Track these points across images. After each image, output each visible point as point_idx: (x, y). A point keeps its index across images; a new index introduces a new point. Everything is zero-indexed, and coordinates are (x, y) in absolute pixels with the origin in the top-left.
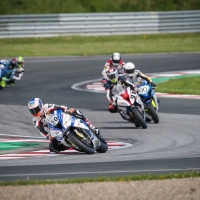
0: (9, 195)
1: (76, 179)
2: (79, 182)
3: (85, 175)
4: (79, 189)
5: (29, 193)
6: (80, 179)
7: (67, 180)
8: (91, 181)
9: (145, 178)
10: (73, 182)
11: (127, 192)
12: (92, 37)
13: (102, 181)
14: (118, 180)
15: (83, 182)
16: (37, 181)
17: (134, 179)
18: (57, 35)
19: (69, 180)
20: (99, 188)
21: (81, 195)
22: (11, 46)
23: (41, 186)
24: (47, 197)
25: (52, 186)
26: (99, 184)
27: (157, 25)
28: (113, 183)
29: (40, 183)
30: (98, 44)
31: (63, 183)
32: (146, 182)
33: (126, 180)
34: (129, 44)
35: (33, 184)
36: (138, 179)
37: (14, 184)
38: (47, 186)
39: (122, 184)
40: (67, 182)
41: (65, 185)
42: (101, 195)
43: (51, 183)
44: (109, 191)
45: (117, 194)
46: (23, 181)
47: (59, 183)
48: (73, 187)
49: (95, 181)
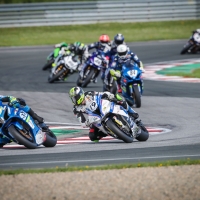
0: (47, 182)
1: (114, 165)
2: (117, 168)
3: (124, 161)
4: (118, 175)
5: (68, 180)
6: (119, 165)
7: (106, 166)
8: (129, 167)
9: (184, 163)
10: (112, 168)
11: (166, 177)
12: (130, 24)
13: (141, 166)
14: (157, 165)
15: (122, 168)
16: (76, 168)
17: (172, 164)
18: (95, 22)
19: (108, 166)
20: (138, 174)
21: (120, 180)
22: (49, 34)
23: (80, 173)
24: (86, 183)
25: (90, 172)
26: (138, 170)
27: (194, 10)
28: (152, 168)
29: (79, 170)
30: (136, 31)
31: (102, 169)
32: (185, 167)
33: (165, 165)
34: (167, 30)
35: (72, 170)
36: (177, 164)
37: (52, 171)
38: (86, 172)
39: (161, 170)
40: (106, 169)
41: (104, 171)
42: (140, 181)
43: (90, 169)
44: (148, 176)
45: (156, 179)
46: (62, 168)
47: (98, 169)
48: (112, 173)
49: (134, 167)
